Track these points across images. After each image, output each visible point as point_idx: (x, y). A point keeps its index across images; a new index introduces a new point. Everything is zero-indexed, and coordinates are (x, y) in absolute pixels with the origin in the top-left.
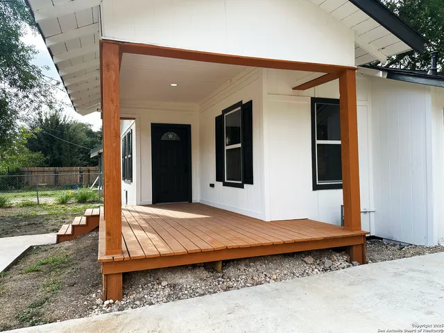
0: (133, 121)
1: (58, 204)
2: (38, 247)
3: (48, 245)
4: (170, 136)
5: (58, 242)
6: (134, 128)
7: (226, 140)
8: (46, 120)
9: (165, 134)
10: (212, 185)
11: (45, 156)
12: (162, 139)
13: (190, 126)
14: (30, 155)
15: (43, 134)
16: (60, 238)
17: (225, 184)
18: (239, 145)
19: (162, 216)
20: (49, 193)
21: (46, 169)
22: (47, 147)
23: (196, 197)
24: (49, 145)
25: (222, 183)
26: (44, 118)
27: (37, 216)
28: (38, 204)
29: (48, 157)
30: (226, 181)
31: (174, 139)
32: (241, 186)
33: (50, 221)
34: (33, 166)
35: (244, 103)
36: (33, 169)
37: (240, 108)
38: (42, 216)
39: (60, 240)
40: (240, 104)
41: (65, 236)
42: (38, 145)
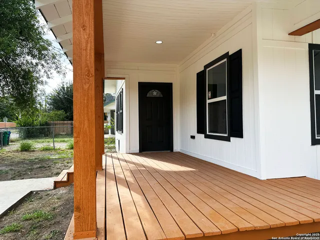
0: (124, 80)
1: (68, 149)
2: (37, 192)
3: (46, 190)
4: (155, 93)
5: (55, 188)
6: (124, 87)
7: (208, 94)
8: (67, 88)
9: (150, 92)
10: (193, 137)
11: (66, 113)
12: (148, 95)
13: (172, 84)
14: (56, 112)
15: (65, 98)
16: (57, 185)
17: (207, 137)
18: (225, 98)
19: (148, 167)
20: (66, 139)
21: (66, 122)
22: (68, 107)
23: (177, 147)
24: (69, 106)
25: (203, 135)
26: (65, 86)
27: (49, 159)
28: (54, 149)
29: (68, 114)
30: (208, 133)
31: (158, 96)
32: (227, 139)
33: (57, 164)
34: (58, 120)
35: (230, 54)
36: (56, 122)
37: (226, 60)
38: (53, 160)
39: (57, 186)
40: (226, 55)
41: (61, 182)
42: (61, 105)
